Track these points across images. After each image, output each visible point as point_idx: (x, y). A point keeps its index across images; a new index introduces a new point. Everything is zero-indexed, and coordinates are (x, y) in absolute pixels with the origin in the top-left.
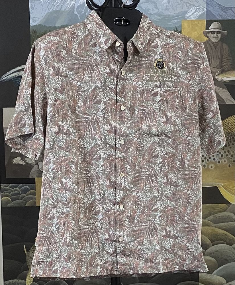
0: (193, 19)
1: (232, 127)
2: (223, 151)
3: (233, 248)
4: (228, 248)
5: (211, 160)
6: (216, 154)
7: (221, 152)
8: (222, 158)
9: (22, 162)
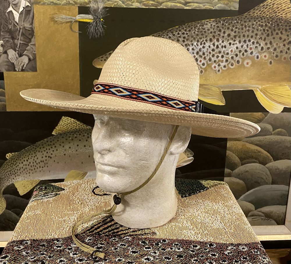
1: (278, 10)
2: (264, 43)
3: (267, 168)
4: (260, 168)
5: (247, 54)
6: (254, 46)
7: (262, 44)
8: (262, 51)
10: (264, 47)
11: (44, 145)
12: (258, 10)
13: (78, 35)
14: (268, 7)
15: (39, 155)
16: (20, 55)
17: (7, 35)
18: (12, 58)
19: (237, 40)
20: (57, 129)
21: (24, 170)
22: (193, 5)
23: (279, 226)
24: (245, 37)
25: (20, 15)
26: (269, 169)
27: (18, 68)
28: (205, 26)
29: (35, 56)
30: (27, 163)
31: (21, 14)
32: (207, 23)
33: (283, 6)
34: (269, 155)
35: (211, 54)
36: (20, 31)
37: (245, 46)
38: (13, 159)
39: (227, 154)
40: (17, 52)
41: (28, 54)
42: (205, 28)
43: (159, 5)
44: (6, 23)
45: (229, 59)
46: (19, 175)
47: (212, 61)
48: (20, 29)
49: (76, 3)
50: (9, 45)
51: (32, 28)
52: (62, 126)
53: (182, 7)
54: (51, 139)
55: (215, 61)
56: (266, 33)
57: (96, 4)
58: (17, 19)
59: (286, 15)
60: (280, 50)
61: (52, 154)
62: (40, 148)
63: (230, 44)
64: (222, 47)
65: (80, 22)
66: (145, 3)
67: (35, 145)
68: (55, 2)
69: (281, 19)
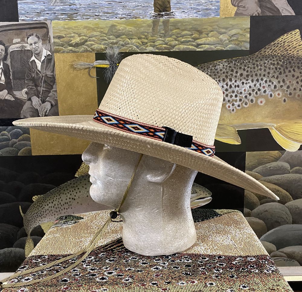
1: (289, 48)
2: (277, 81)
3: (287, 207)
4: (280, 207)
5: (261, 93)
6: (267, 85)
7: (274, 82)
8: (276, 89)
9: (9, 97)
10: (277, 86)
11: (68, 187)
12: (269, 49)
13: (96, 80)
14: (280, 46)
15: (63, 197)
16: (43, 101)
17: (31, 83)
18: (36, 104)
19: (250, 79)
20: (80, 171)
21: (50, 212)
22: (205, 47)
24: (258, 76)
25: (42, 64)
26: (288, 208)
27: (41, 114)
28: (218, 67)
29: (56, 101)
30: (53, 205)
31: (43, 62)
32: (219, 63)
33: (294, 44)
34: (288, 194)
35: (225, 94)
36: (42, 79)
37: (258, 85)
38: (39, 201)
39: (245, 194)
40: (40, 98)
41: (50, 100)
42: (217, 68)
43: (172, 48)
44: (30, 72)
45: (243, 98)
46: (45, 217)
47: (226, 100)
48: (42, 76)
49: (93, 50)
50: (32, 92)
51: (53, 75)
52: (84, 169)
53: (194, 49)
54: (74, 181)
55: (229, 101)
56: (278, 71)
57: (112, 50)
58: (39, 68)
59: (298, 52)
60: (294, 87)
61: (75, 196)
62: (64, 190)
63: (243, 83)
64: (235, 86)
65: (97, 68)
66: (159, 47)
67: (59, 187)
68: (73, 50)
69: (292, 57)
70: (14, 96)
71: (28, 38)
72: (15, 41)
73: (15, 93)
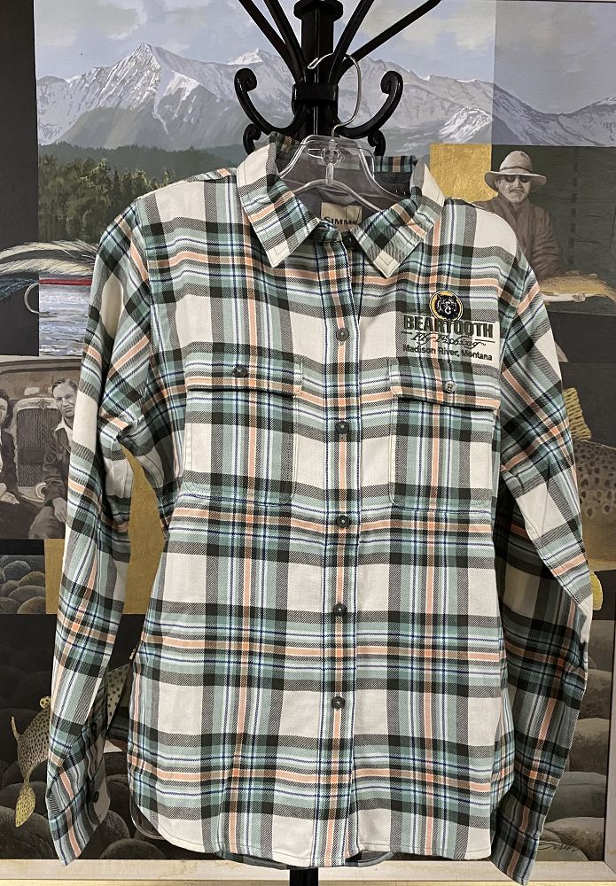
0: (458, 141)
9: (9, 498)
17: (54, 472)
18: (61, 513)
23: (592, 862)
44: (52, 451)
50: (56, 489)
70: (18, 496)
71: (54, 387)
72: (28, 391)
73: (21, 489)
